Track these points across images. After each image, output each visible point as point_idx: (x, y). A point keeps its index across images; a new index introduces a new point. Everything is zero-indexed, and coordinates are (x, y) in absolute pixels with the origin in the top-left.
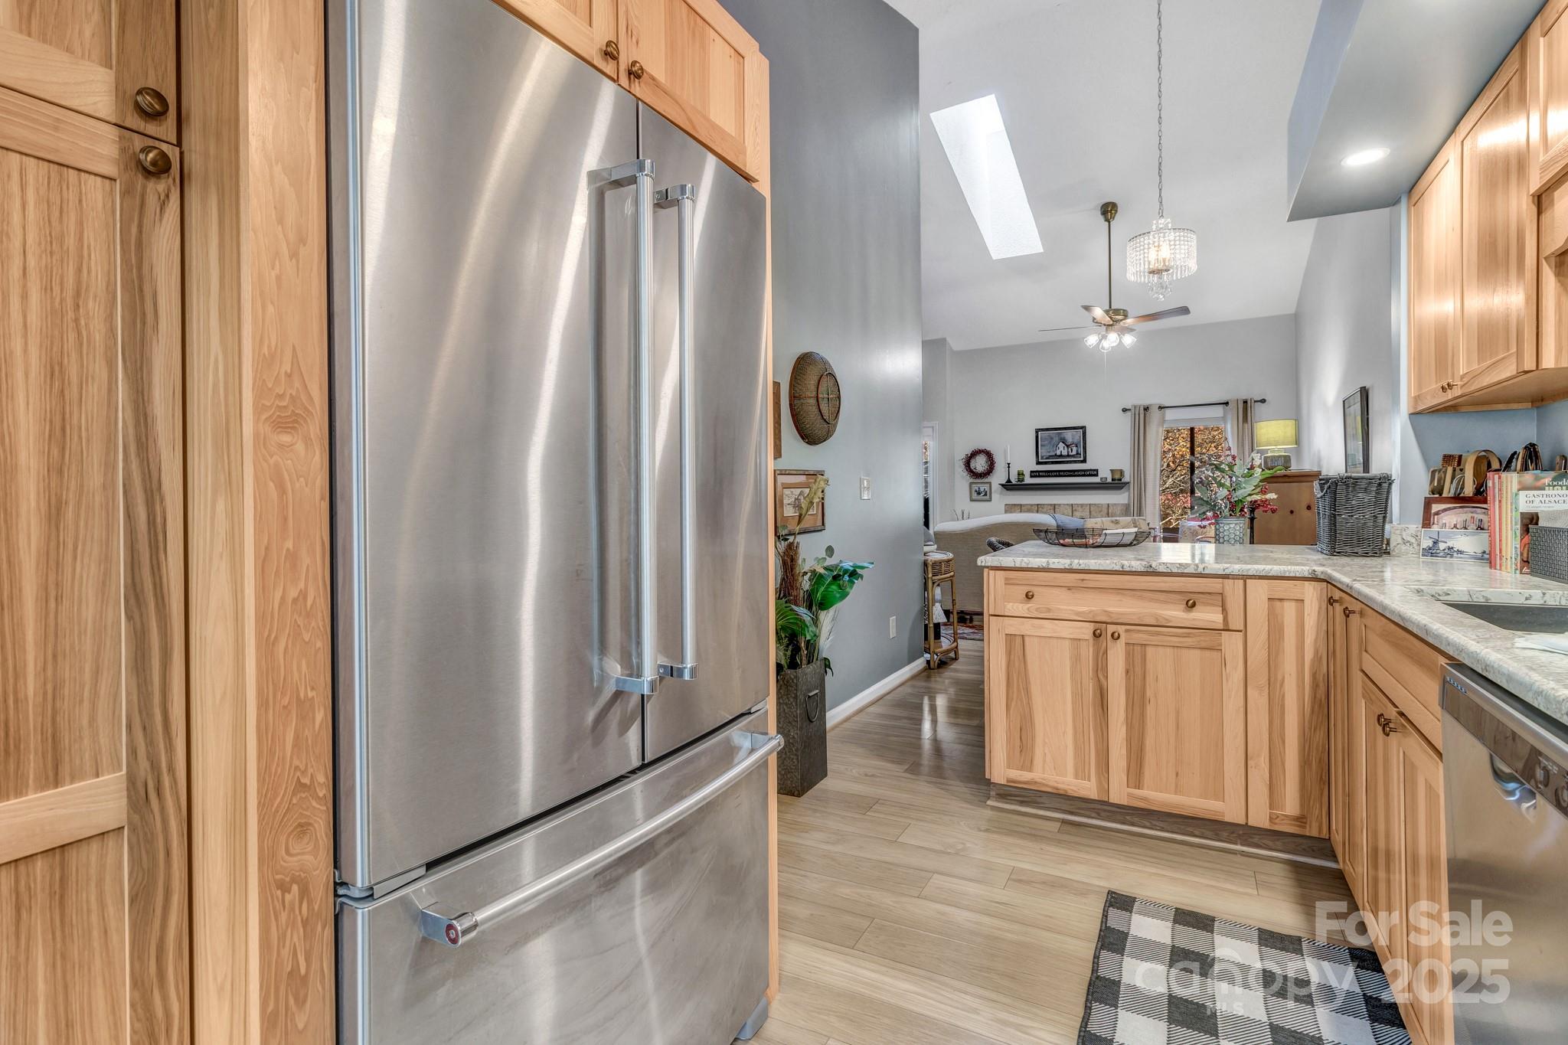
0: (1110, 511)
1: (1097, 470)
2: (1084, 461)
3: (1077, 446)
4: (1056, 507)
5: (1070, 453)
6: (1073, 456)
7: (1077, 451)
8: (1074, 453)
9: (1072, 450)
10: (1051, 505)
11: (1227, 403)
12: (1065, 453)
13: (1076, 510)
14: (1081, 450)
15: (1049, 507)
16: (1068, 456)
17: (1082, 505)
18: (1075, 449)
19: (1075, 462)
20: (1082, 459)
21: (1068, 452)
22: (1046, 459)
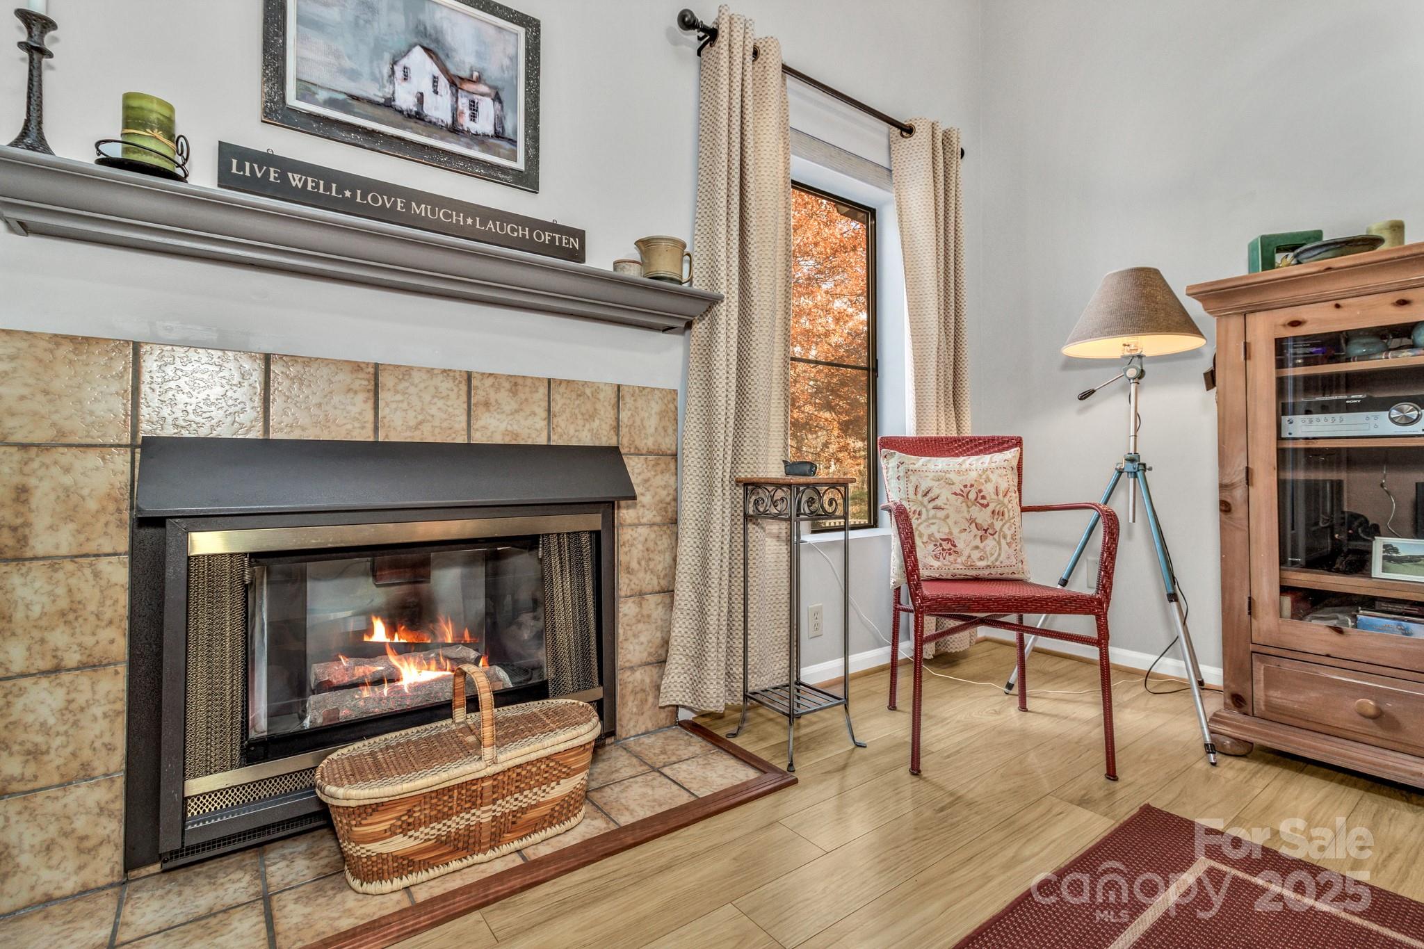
0: (624, 416)
1: (580, 235)
2: (528, 180)
3: (497, 98)
4: (386, 379)
5: (466, 122)
6: (478, 139)
7: (499, 121)
8: (484, 125)
9: (473, 106)
10: (357, 367)
11: (908, 130)
12: (439, 108)
13: (487, 404)
14: (517, 123)
15: (344, 377)
16: (454, 130)
17: (516, 383)
18: (487, 108)
19: (491, 173)
20: (520, 165)
21: (455, 112)
22: (331, 103)
